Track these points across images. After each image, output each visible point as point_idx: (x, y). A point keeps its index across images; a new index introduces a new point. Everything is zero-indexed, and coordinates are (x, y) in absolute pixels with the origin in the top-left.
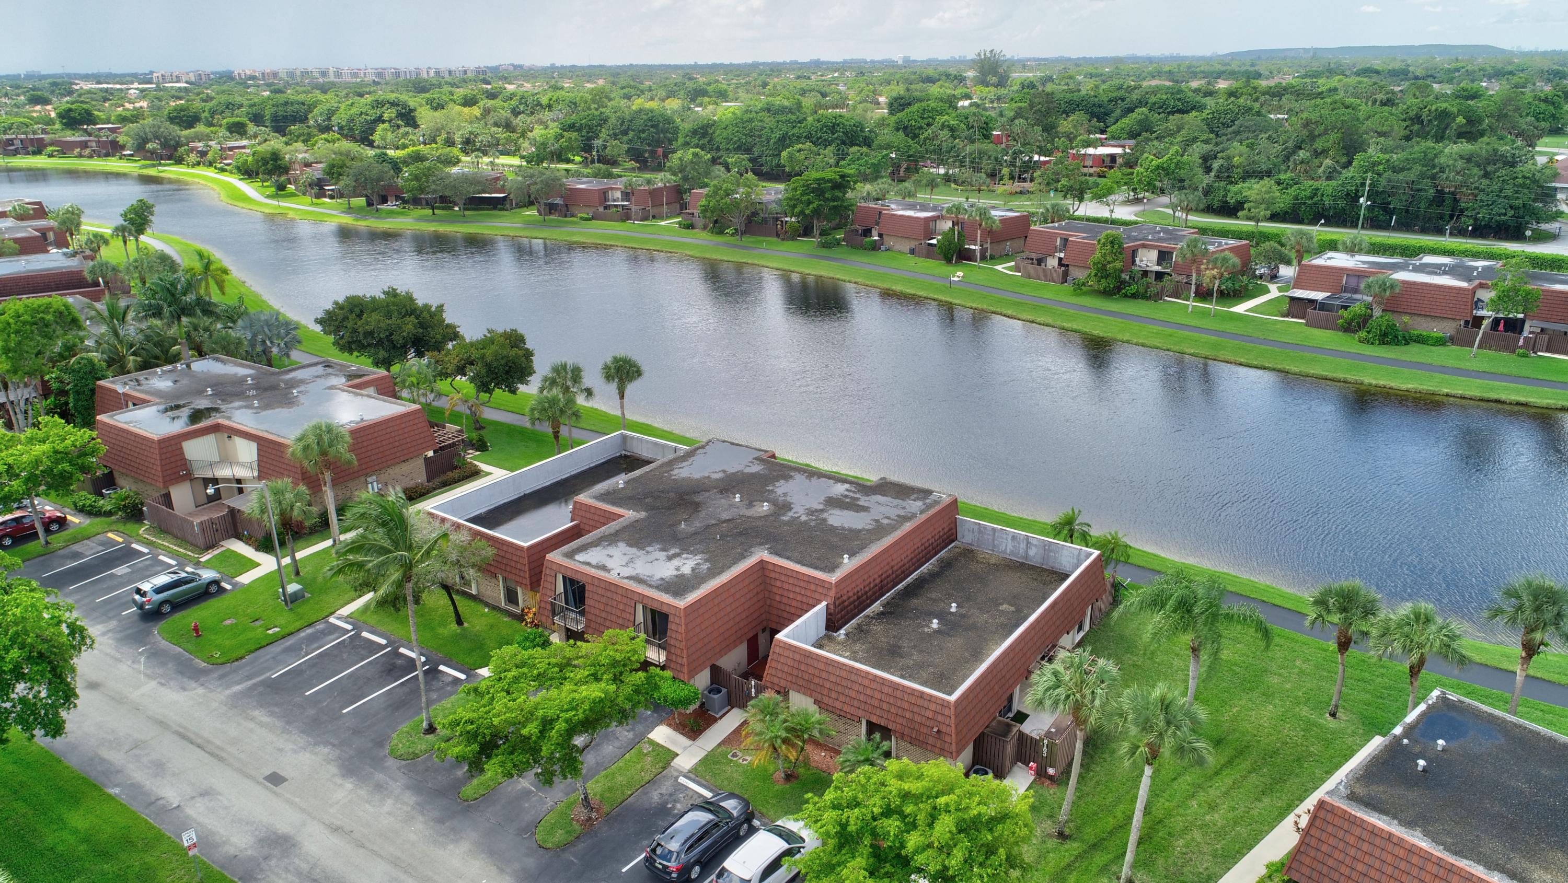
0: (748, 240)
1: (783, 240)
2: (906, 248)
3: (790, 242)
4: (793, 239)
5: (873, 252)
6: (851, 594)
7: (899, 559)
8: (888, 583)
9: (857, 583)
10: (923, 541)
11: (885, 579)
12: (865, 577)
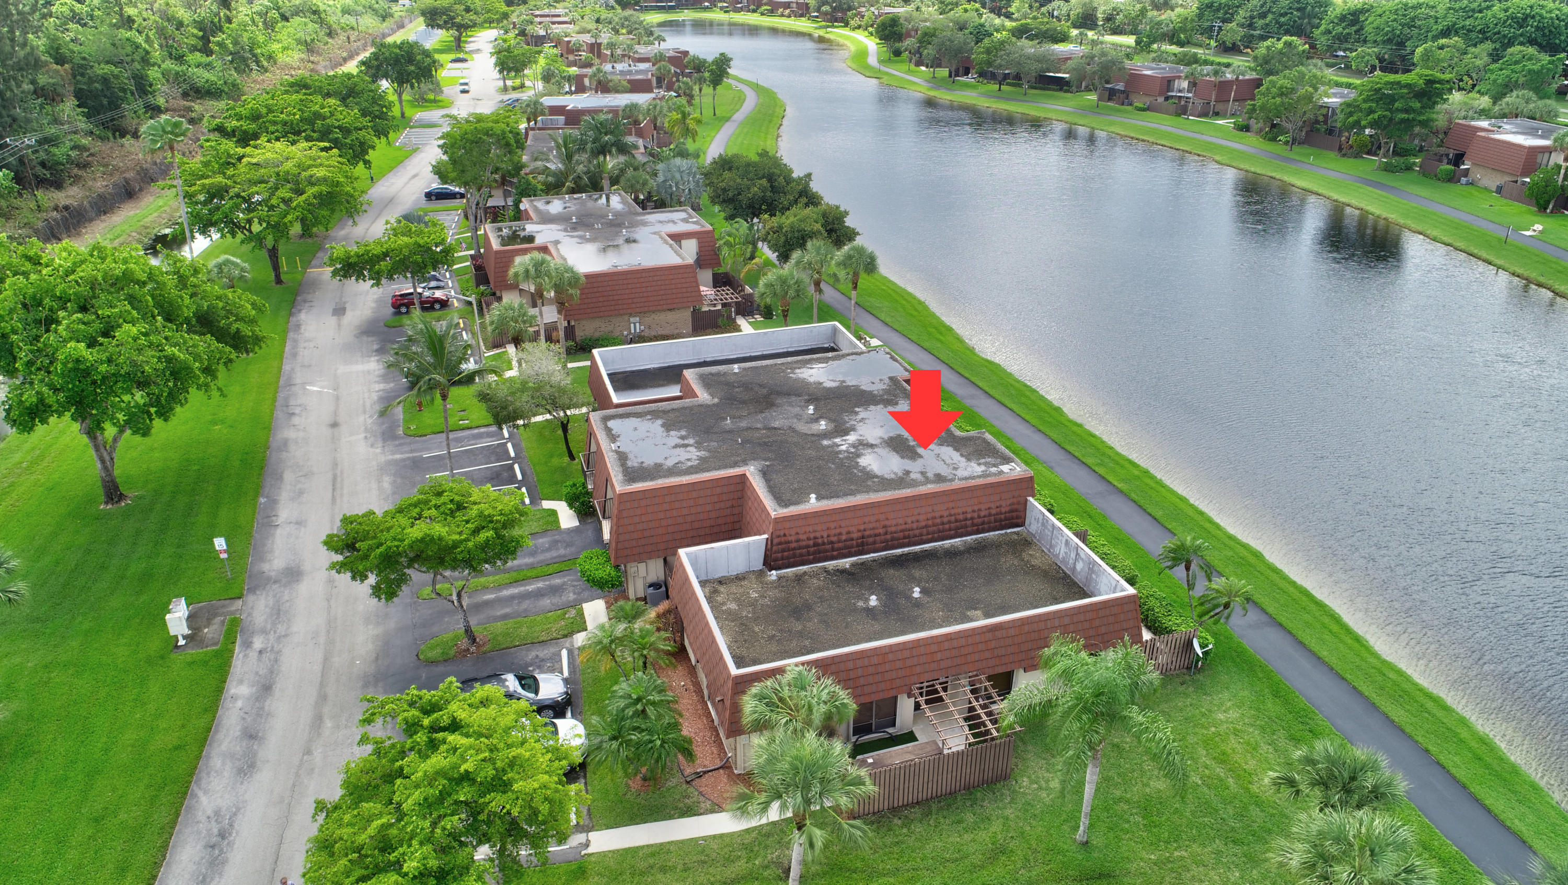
0: (1298, 152)
1: (1344, 155)
2: (1493, 186)
3: (1352, 160)
4: (1357, 156)
5: (1448, 185)
6: (804, 537)
7: (901, 521)
8: (875, 543)
9: (816, 528)
10: (953, 512)
11: (870, 536)
12: (833, 525)
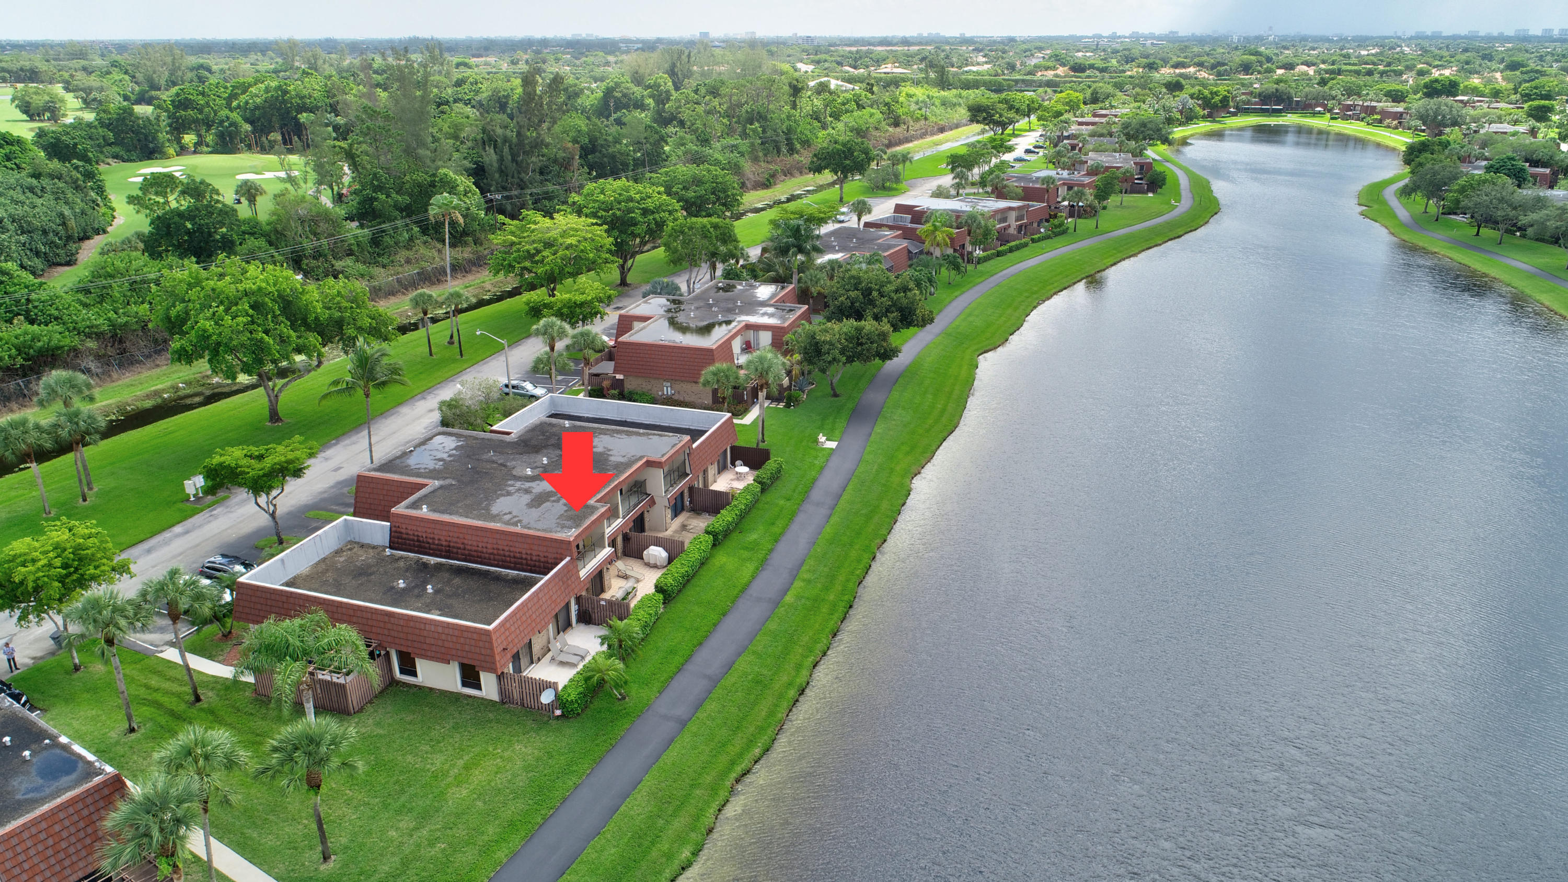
6: (411, 533)
7: (475, 543)
8: (457, 553)
9: (419, 529)
10: (512, 549)
11: (454, 547)
12: (429, 531)
